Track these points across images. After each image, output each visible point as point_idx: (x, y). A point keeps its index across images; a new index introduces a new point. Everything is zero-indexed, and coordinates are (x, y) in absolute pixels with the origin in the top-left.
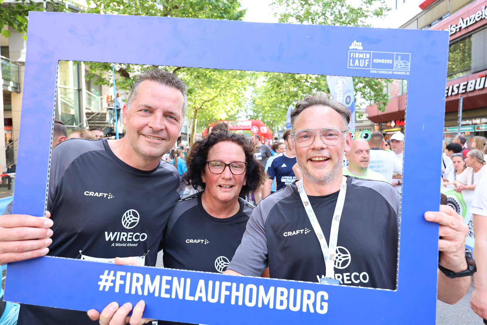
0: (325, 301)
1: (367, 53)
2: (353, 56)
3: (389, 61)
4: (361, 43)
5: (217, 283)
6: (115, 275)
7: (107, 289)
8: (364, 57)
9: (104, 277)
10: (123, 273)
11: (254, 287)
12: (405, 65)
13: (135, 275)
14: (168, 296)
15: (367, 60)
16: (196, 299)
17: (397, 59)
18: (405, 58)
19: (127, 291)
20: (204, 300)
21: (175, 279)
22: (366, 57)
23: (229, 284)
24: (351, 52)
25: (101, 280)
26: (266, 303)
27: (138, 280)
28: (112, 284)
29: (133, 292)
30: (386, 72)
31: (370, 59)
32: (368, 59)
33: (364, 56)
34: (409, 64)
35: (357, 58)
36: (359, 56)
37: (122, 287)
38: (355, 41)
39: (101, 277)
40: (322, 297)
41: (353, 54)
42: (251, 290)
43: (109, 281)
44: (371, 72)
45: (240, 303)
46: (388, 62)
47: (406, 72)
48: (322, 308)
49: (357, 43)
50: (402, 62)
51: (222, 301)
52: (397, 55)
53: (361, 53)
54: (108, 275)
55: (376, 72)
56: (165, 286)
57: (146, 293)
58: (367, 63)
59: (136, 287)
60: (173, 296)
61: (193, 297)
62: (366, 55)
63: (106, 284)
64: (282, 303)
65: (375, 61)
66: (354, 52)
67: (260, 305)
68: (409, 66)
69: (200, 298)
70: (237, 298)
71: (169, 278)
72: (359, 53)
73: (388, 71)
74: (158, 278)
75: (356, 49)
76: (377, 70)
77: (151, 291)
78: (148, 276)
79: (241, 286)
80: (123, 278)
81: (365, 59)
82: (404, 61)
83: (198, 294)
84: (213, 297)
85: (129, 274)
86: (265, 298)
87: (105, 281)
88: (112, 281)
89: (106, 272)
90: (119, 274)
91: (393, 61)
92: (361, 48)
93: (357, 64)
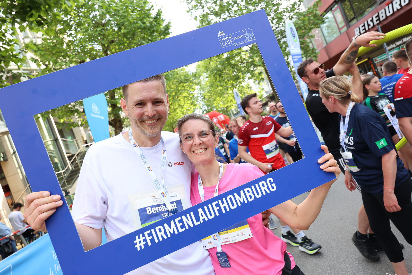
0: (273, 183)
1: (229, 36)
2: (222, 40)
3: (242, 36)
4: (223, 32)
5: (210, 206)
6: (144, 236)
7: (143, 248)
9: (137, 241)
10: (149, 232)
11: (231, 196)
12: (251, 35)
13: (157, 229)
14: (184, 229)
16: (202, 221)
17: (246, 34)
18: (249, 31)
19: (157, 241)
20: (207, 219)
21: (184, 217)
22: (229, 38)
23: (216, 202)
25: (136, 244)
26: (242, 202)
27: (160, 230)
28: (145, 243)
29: (161, 239)
30: (243, 43)
31: (231, 39)
34: (253, 34)
35: (225, 41)
36: (225, 39)
37: (152, 240)
38: (219, 32)
39: (135, 242)
40: (270, 181)
41: (222, 39)
42: (230, 199)
43: (142, 241)
44: (236, 45)
45: (228, 210)
47: (253, 39)
48: (273, 188)
49: (221, 32)
50: (249, 34)
51: (218, 214)
53: (226, 37)
54: (139, 238)
55: (238, 45)
56: (179, 225)
57: (169, 236)
58: (231, 42)
59: (161, 235)
60: (187, 228)
61: (199, 222)
62: (229, 37)
63: (140, 244)
64: (251, 197)
65: (235, 39)
66: (221, 38)
67: (240, 205)
69: (204, 220)
70: (225, 207)
71: (179, 218)
72: (224, 37)
74: (172, 222)
75: (222, 36)
76: (239, 43)
77: (172, 232)
78: (165, 225)
79: (224, 199)
80: (150, 234)
81: (229, 40)
83: (201, 219)
84: (211, 215)
85: (153, 230)
86: (240, 199)
87: (139, 243)
88: (144, 240)
89: (137, 237)
90: (146, 233)
91: (244, 35)
92: (224, 34)
93: (226, 44)
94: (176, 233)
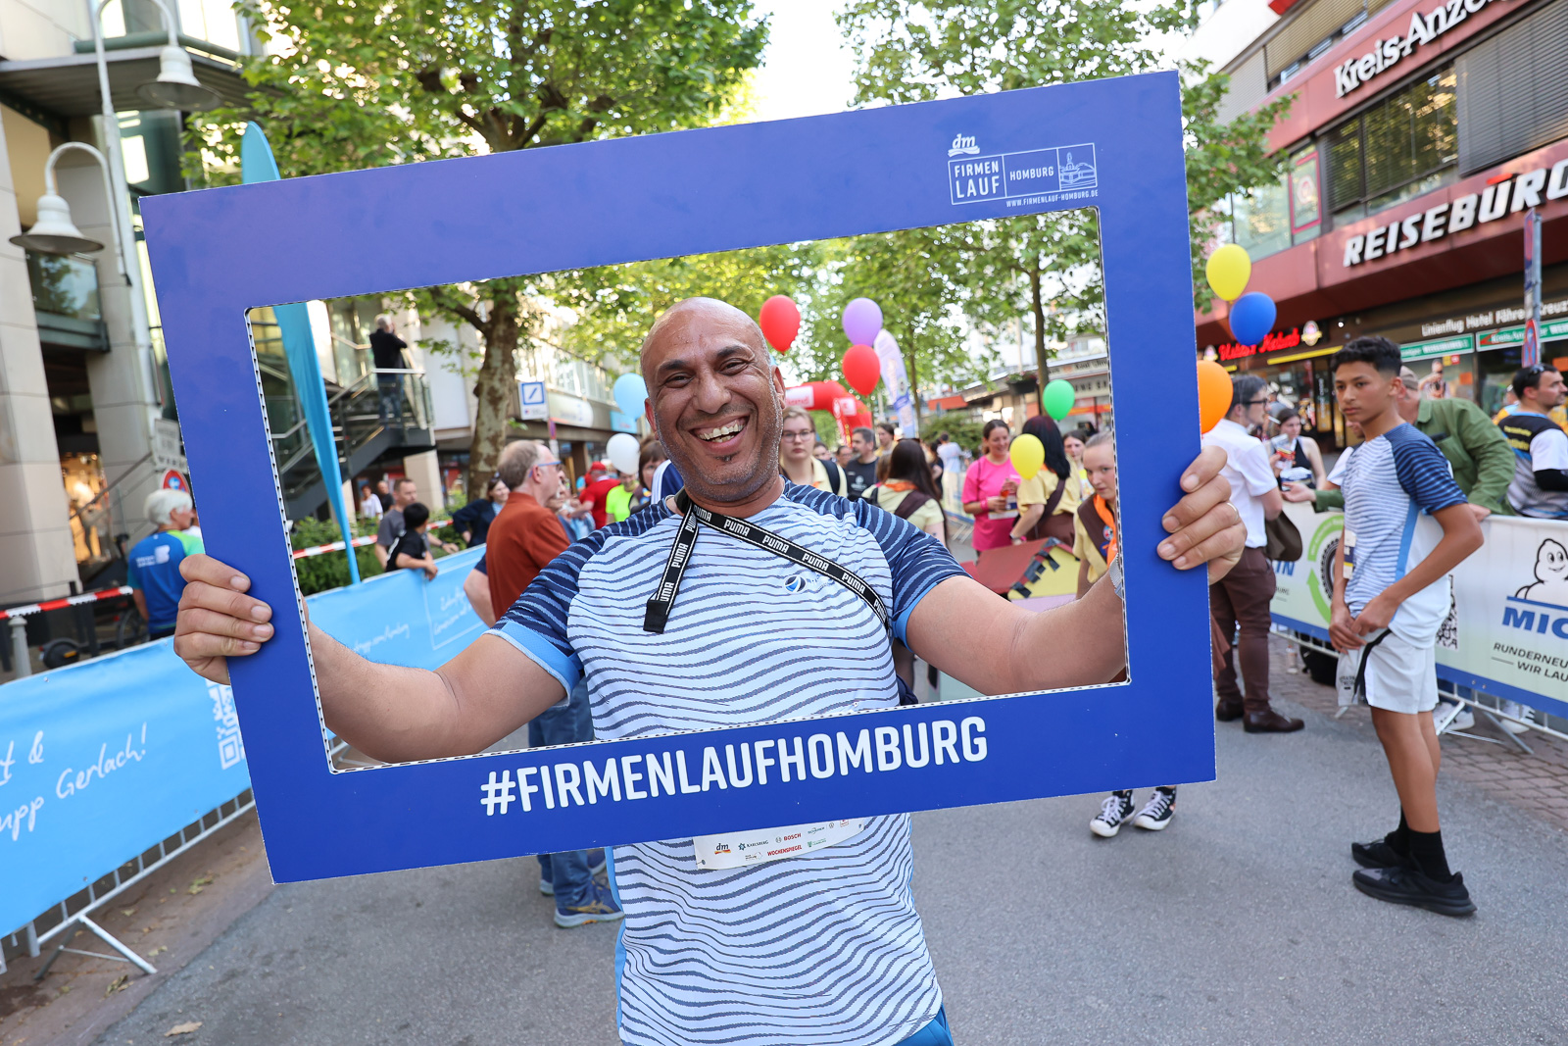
0: (980, 735)
1: (991, 160)
2: (960, 174)
3: (1046, 171)
4: (973, 138)
5: (745, 747)
6: (514, 778)
7: (504, 810)
8: (987, 172)
9: (491, 787)
10: (533, 770)
11: (826, 739)
12: (1085, 174)
13: (560, 769)
14: (643, 795)
15: (994, 178)
16: (706, 787)
17: (1064, 163)
18: (1082, 156)
19: (550, 804)
20: (723, 785)
21: (651, 759)
22: (990, 169)
23: (770, 743)
24: (953, 165)
25: (485, 794)
26: (856, 765)
28: (513, 798)
29: (564, 803)
30: (1043, 200)
31: (1000, 173)
32: (996, 174)
33: (987, 168)
34: (1095, 170)
35: (970, 177)
36: (974, 170)
37: (537, 799)
38: (959, 136)
39: (484, 788)
40: (973, 727)
41: (960, 169)
42: (820, 745)
43: (505, 792)
44: (1009, 204)
45: (802, 776)
46: (1045, 173)
47: (1091, 190)
48: (975, 749)
49: (964, 140)
50: (1077, 168)
51: (763, 780)
52: (1063, 153)
53: (978, 162)
54: (499, 780)
55: (1019, 203)
56: (630, 778)
57: (593, 800)
58: (995, 185)
59: (568, 792)
60: (655, 793)
61: (698, 787)
62: (990, 165)
63: (498, 800)
64: (889, 757)
65: (1012, 176)
66: (960, 163)
67: (844, 771)
68: (1095, 175)
69: (714, 784)
70: (793, 767)
71: (638, 759)
72: (973, 162)
73: (1047, 195)
74: (611, 763)
75: (965, 155)
76: (1022, 198)
77: (604, 793)
78: (588, 766)
79: (798, 742)
80: (534, 780)
81: (990, 177)
82: (1081, 164)
83: (707, 778)
84: (741, 776)
85: (545, 770)
86: (853, 754)
87: (496, 794)
88: (511, 791)
89: (493, 776)
90: (522, 773)
91: (1056, 170)
92: (975, 150)
93: (971, 190)
94: (617, 797)
